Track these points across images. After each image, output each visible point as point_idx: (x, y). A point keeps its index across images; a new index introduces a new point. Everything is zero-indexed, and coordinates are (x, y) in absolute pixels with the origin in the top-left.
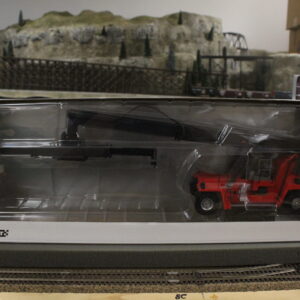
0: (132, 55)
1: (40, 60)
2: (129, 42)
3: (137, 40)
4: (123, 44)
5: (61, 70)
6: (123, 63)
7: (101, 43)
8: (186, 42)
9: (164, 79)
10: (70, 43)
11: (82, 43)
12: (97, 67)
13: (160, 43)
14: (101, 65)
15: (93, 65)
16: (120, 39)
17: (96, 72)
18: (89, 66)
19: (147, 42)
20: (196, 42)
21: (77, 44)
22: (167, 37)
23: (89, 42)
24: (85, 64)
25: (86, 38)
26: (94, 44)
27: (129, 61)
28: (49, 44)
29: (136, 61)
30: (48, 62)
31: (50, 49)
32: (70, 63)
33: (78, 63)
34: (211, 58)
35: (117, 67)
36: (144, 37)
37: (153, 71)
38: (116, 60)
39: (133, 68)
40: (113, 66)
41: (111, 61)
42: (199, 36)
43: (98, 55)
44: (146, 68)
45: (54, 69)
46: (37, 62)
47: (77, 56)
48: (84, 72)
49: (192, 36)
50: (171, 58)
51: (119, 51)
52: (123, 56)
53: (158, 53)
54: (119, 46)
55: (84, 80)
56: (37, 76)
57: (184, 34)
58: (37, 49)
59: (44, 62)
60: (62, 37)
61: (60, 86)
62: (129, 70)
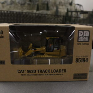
0: (41, 10)
1: (4, 11)
2: (40, 4)
3: (43, 4)
4: (38, 5)
5: (13, 15)
6: (38, 12)
7: (29, 4)
8: (62, 5)
9: (54, 19)
10: (17, 4)
11: (21, 5)
12: (27, 14)
13: (52, 5)
14: (29, 13)
15: (26, 13)
16: (37, 3)
17: (27, 16)
18: (24, 14)
19: (47, 4)
20: (66, 6)
21: (19, 5)
22: (55, 3)
23: (24, 4)
24: (22, 13)
25: (23, 3)
26: (26, 5)
27: (40, 12)
28: (8, 5)
29: (43, 12)
30: (7, 12)
31: (8, 7)
32: (16, 12)
33: (19, 12)
34: (72, 12)
35: (35, 14)
36: (46, 3)
37: (50, 16)
38: (35, 11)
39: (42, 14)
40: (34, 13)
41: (33, 11)
42: (67, 4)
43: (28, 9)
44: (47, 14)
45: (10, 15)
46: (3, 12)
47: (20, 10)
48: (22, 16)
49: (65, 3)
50: (57, 11)
51: (36, 8)
52: (38, 9)
53: (51, 9)
54: (36, 6)
55: (22, 19)
56: (3, 17)
57: (61, 2)
58: (3, 7)
59: (6, 12)
60: (13, 2)
61: (12, 21)
62: (40, 15)
